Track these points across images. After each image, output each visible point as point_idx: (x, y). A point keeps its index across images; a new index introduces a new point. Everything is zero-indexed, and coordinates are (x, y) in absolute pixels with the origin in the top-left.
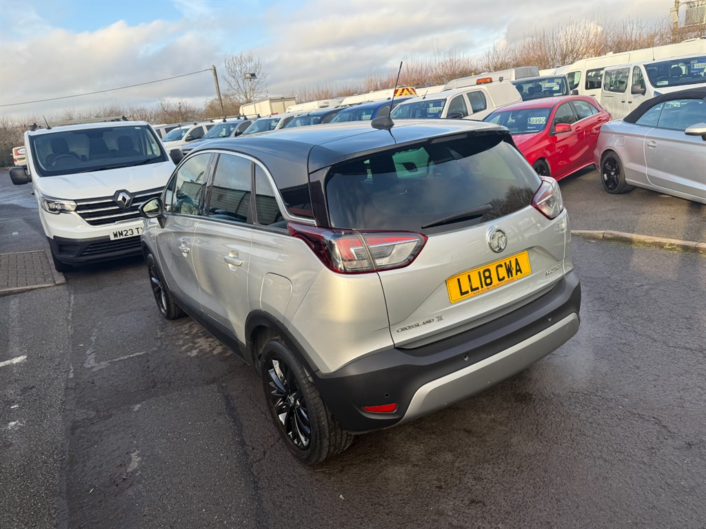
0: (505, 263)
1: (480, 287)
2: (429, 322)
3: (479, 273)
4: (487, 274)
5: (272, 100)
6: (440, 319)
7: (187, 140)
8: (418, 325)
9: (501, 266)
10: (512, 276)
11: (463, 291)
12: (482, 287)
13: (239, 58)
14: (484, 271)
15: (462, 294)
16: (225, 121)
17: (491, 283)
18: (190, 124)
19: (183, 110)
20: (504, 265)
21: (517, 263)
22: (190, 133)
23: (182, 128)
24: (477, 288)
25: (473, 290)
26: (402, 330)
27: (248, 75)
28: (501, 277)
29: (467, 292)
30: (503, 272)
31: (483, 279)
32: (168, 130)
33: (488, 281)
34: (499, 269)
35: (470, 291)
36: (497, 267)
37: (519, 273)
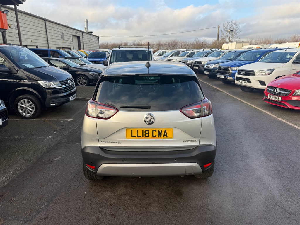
0: (158, 131)
1: (142, 136)
2: (115, 142)
3: (143, 131)
4: (147, 132)
5: (237, 42)
6: (119, 142)
7: (187, 57)
8: (110, 142)
9: (156, 131)
10: (161, 136)
11: (133, 135)
12: (143, 136)
13: (230, 22)
14: (146, 131)
15: (132, 136)
16: (204, 50)
17: (148, 136)
18: (191, 50)
19: (204, 43)
20: (157, 131)
21: (165, 131)
22: (189, 54)
23: (187, 52)
24: (141, 136)
25: (138, 136)
26: (103, 142)
27: (229, 31)
28: (154, 135)
29: (135, 136)
30: (156, 133)
31: (144, 134)
32: (182, 52)
33: (147, 135)
34: (154, 132)
35: (136, 136)
36: (153, 131)
37: (165, 136)
